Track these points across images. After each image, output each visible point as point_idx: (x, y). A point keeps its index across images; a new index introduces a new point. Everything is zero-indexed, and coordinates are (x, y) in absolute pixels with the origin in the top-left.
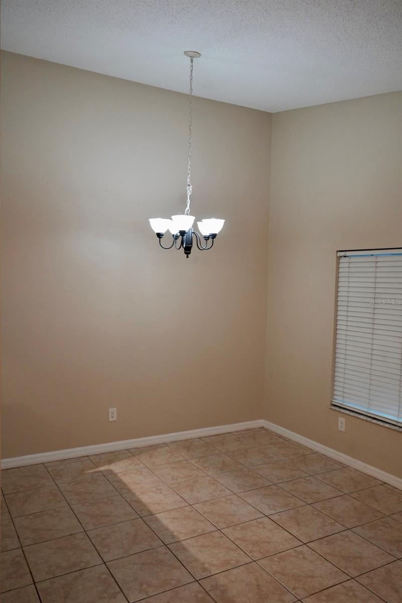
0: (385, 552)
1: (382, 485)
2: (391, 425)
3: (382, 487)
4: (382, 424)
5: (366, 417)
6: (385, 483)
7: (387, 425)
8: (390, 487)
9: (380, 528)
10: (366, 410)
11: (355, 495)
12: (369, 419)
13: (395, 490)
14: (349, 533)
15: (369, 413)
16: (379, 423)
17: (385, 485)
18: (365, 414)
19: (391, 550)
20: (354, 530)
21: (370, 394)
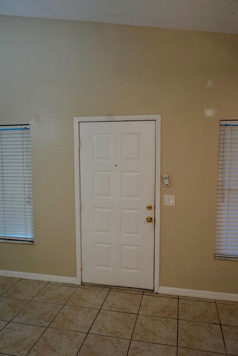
0: (38, 327)
1: (19, 281)
2: (21, 241)
3: (20, 282)
4: (15, 242)
5: (4, 240)
6: (21, 279)
7: (19, 242)
8: (25, 280)
9: (29, 311)
10: (3, 235)
11: (5, 295)
12: (6, 241)
13: (29, 281)
14: (11, 324)
15: (5, 237)
16: (13, 242)
17: (22, 280)
18: (3, 238)
19: (41, 323)
20: (13, 321)
21: (5, 224)
